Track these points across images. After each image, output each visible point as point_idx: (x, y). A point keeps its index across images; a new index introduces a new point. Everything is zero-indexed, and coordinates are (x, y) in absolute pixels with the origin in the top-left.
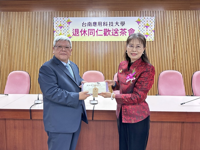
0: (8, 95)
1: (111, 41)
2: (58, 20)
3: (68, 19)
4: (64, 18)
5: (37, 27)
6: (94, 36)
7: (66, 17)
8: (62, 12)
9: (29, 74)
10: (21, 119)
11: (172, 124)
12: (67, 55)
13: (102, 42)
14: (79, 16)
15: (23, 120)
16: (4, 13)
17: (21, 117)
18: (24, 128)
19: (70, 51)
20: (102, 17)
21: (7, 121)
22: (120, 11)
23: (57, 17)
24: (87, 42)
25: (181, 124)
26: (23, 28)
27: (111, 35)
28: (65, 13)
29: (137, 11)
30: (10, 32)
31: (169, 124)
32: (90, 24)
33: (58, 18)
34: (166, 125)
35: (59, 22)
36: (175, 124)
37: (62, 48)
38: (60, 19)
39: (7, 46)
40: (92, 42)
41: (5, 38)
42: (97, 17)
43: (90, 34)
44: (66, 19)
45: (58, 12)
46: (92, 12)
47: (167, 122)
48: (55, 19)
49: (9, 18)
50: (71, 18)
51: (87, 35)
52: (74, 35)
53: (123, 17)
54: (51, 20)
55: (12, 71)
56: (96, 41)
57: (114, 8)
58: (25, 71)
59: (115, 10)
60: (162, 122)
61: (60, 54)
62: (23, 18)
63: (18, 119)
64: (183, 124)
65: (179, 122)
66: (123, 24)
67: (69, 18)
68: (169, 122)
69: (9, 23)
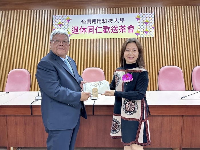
0: (8, 92)
1: (111, 38)
2: (57, 18)
3: (67, 17)
4: (63, 16)
5: (36, 25)
6: (94, 33)
7: (66, 14)
8: (61, 10)
9: (29, 71)
10: (22, 116)
11: (173, 118)
12: (65, 49)
13: (102, 39)
14: (78, 14)
15: (24, 116)
16: (3, 12)
17: (22, 113)
18: (25, 124)
19: (68, 45)
20: (101, 14)
21: (8, 118)
22: (119, 7)
23: (56, 15)
24: (87, 39)
25: (181, 118)
26: (22, 27)
27: (111, 32)
28: (64, 11)
29: (137, 8)
30: (9, 31)
31: (169, 118)
32: (89, 21)
33: (58, 16)
34: (166, 119)
35: (59, 20)
36: (175, 118)
37: (60, 43)
38: (60, 17)
39: (7, 45)
40: (91, 39)
41: (5, 37)
42: (96, 14)
43: (90, 32)
44: (65, 17)
45: (58, 10)
46: (92, 9)
47: (167, 116)
48: (54, 17)
49: (8, 16)
50: (70, 15)
51: (86, 32)
52: (73, 32)
53: (123, 14)
54: (50, 18)
55: (13, 69)
56: (96, 38)
57: (113, 5)
58: (25, 69)
59: (114, 7)
60: (162, 116)
61: (57, 48)
62: (22, 16)
63: (19, 116)
64: (183, 118)
65: (180, 116)
66: (122, 20)
67: (69, 15)
68: (170, 116)
69: (8, 22)
